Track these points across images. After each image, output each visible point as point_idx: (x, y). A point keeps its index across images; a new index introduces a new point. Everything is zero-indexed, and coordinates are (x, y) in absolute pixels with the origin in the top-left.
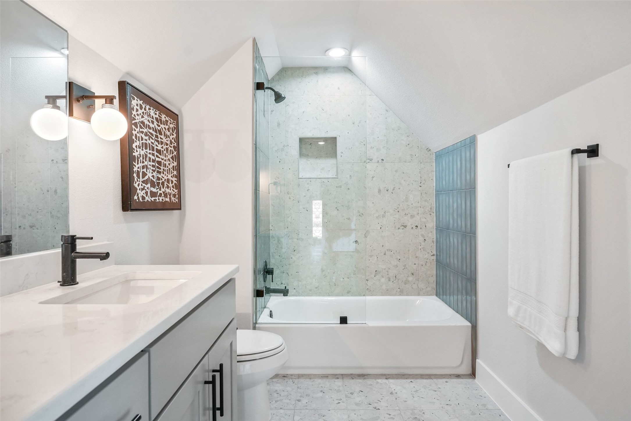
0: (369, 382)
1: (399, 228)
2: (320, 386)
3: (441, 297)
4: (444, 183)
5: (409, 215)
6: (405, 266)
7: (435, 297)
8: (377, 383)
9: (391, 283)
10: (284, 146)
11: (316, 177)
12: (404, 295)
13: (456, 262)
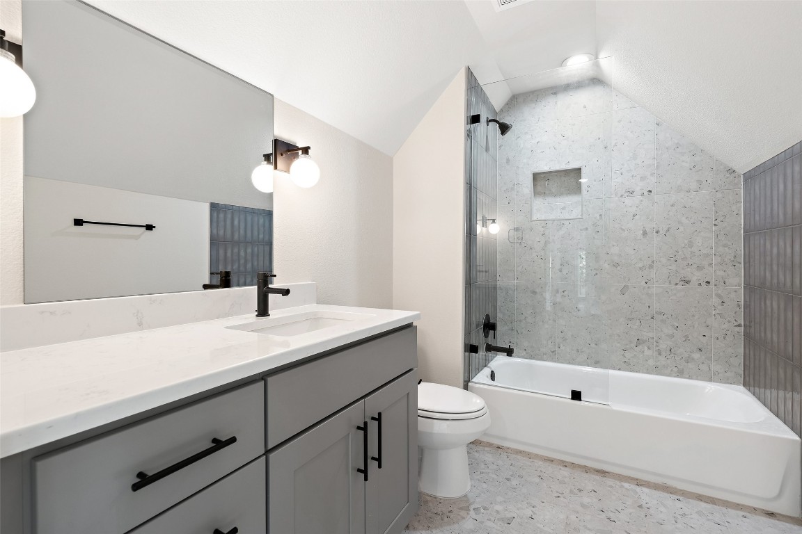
0: (610, 482)
1: (676, 284)
2: (540, 469)
3: (752, 389)
4: (757, 218)
5: (695, 266)
6: (687, 336)
7: (741, 388)
8: (622, 487)
9: (662, 358)
10: (514, 185)
11: (554, 218)
12: (685, 378)
13: (775, 339)
